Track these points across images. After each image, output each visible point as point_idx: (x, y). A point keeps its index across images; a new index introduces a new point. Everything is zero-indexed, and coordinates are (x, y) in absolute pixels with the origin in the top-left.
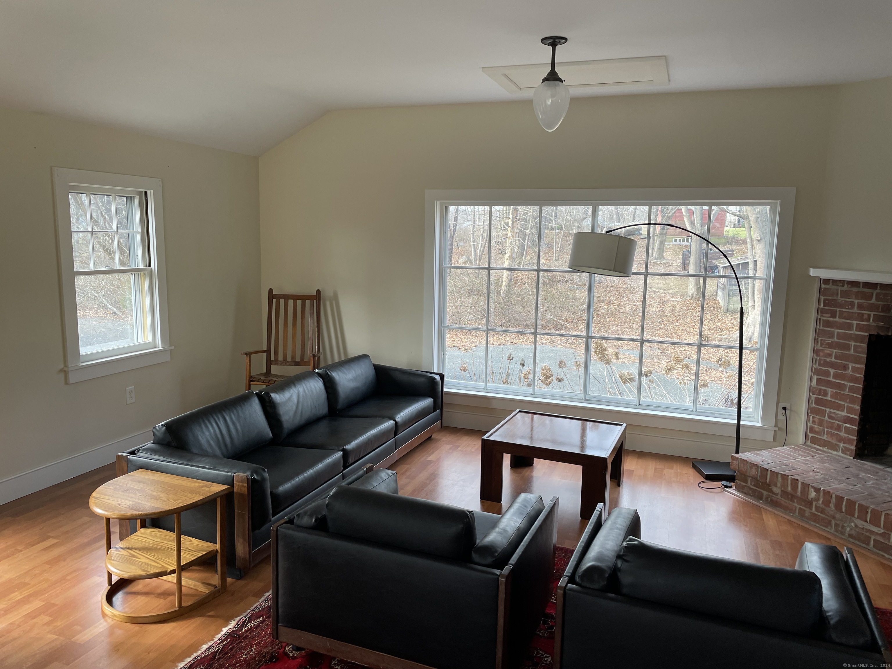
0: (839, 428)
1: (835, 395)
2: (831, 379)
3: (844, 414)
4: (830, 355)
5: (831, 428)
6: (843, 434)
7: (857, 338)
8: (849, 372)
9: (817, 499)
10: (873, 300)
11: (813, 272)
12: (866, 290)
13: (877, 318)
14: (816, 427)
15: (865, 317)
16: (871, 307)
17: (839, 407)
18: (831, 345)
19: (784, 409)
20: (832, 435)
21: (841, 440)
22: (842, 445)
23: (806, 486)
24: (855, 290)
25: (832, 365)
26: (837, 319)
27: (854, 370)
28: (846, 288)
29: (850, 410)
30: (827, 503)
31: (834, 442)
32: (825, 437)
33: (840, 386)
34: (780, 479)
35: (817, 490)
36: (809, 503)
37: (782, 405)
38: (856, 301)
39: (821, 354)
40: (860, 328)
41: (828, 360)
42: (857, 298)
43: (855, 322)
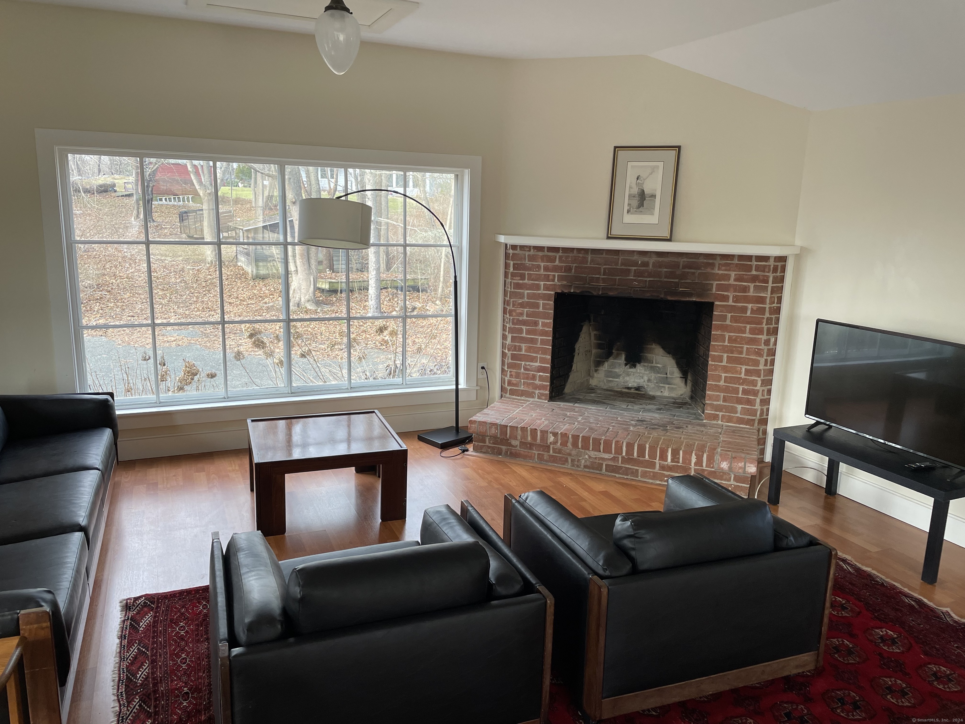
0: (534, 377)
1: (529, 349)
2: (524, 335)
3: (538, 364)
4: (522, 314)
5: (527, 378)
6: (537, 382)
7: (545, 297)
8: (540, 327)
9: (555, 443)
10: (557, 263)
11: (502, 239)
12: (550, 254)
13: (561, 278)
14: (514, 380)
15: (551, 277)
16: (555, 269)
17: (533, 359)
18: (522, 305)
19: (483, 368)
20: (528, 384)
21: (536, 387)
22: (537, 392)
23: (544, 433)
24: (540, 254)
25: (524, 323)
26: (526, 281)
27: (544, 325)
28: (532, 252)
29: (543, 360)
30: (564, 444)
31: (531, 390)
32: (522, 388)
33: (533, 341)
34: (519, 432)
35: (555, 434)
37: (481, 365)
38: (542, 264)
39: (514, 314)
40: (546, 288)
41: (521, 318)
42: (543, 261)
43: (542, 283)
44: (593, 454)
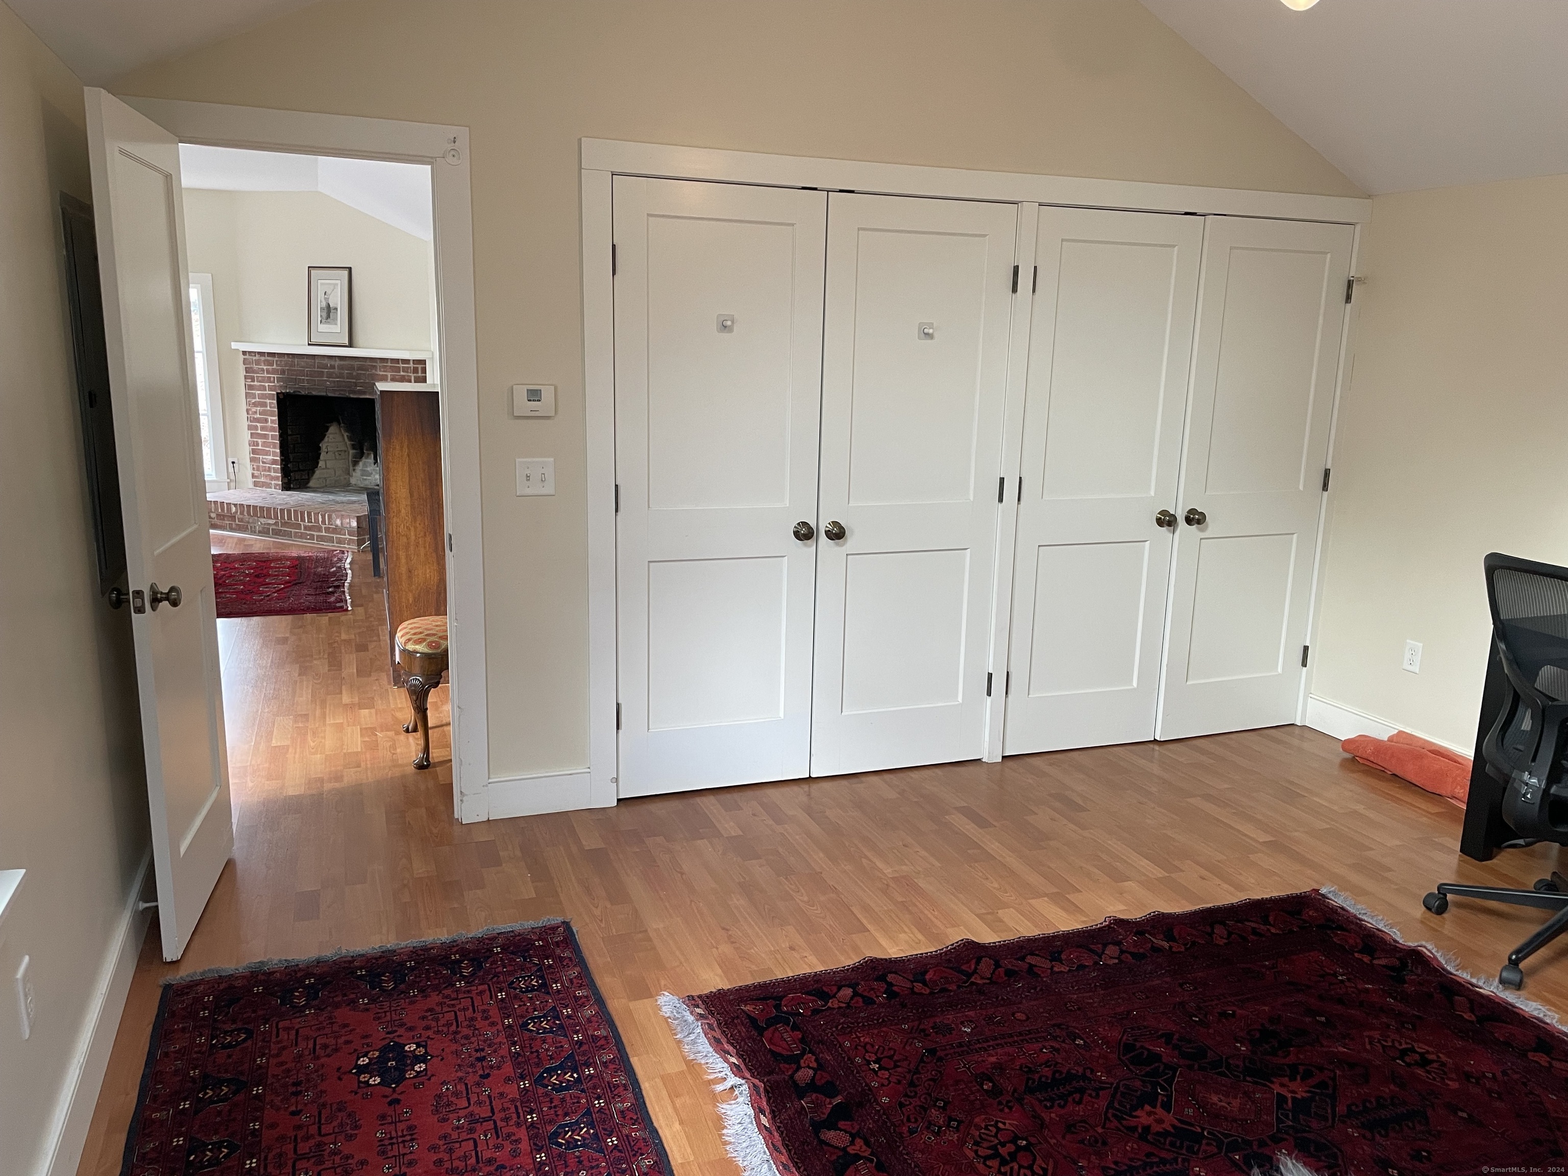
0: (269, 469)
1: (264, 444)
2: (259, 431)
3: (271, 457)
4: (255, 413)
5: (265, 470)
6: (273, 474)
7: (270, 397)
8: (269, 424)
9: (236, 512)
10: (275, 366)
11: (234, 345)
12: (269, 358)
13: (279, 380)
14: (256, 473)
15: (272, 379)
16: (274, 372)
17: (267, 453)
18: (255, 404)
19: (233, 463)
20: (266, 476)
21: (273, 478)
22: (273, 482)
23: (229, 504)
24: (263, 358)
25: (258, 420)
26: (256, 383)
27: (272, 421)
28: (257, 357)
29: (274, 454)
30: (242, 513)
31: (268, 481)
32: (262, 480)
33: (265, 436)
34: (213, 505)
35: (235, 505)
36: (233, 518)
37: (230, 460)
38: (265, 368)
39: (250, 412)
40: (270, 389)
41: (255, 416)
42: (265, 365)
43: (267, 384)
44: (262, 520)
